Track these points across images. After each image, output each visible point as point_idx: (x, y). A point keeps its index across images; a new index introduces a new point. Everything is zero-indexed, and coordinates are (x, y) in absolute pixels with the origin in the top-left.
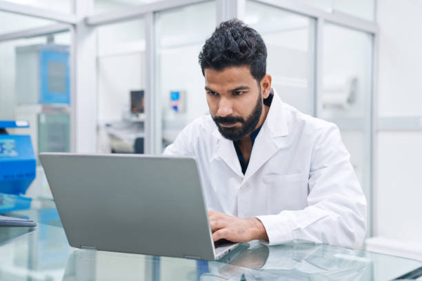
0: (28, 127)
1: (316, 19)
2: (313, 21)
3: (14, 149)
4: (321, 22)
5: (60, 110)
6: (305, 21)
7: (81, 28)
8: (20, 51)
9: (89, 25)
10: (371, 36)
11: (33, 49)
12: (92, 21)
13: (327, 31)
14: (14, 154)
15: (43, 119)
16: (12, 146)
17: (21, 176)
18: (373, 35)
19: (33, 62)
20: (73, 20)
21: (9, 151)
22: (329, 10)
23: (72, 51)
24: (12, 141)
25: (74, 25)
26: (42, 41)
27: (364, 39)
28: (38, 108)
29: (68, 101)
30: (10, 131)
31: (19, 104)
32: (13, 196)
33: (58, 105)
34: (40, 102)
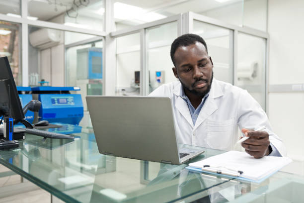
0: (79, 90)
1: (233, 30)
2: (232, 31)
3: (73, 101)
4: (236, 32)
5: (98, 82)
6: (228, 32)
7: (108, 38)
8: (79, 52)
9: (112, 37)
10: (265, 40)
11: (85, 51)
12: (113, 35)
13: (239, 37)
14: (73, 104)
15: (90, 87)
16: (72, 100)
17: (76, 115)
18: (266, 39)
19: (85, 57)
20: (104, 34)
21: (70, 102)
22: (241, 26)
23: (103, 51)
24: (72, 97)
25: (105, 37)
26: (89, 46)
27: (262, 41)
28: (87, 81)
29: (101, 78)
30: (71, 92)
31: (78, 79)
32: (72, 125)
33: (97, 79)
34: (88, 78)
